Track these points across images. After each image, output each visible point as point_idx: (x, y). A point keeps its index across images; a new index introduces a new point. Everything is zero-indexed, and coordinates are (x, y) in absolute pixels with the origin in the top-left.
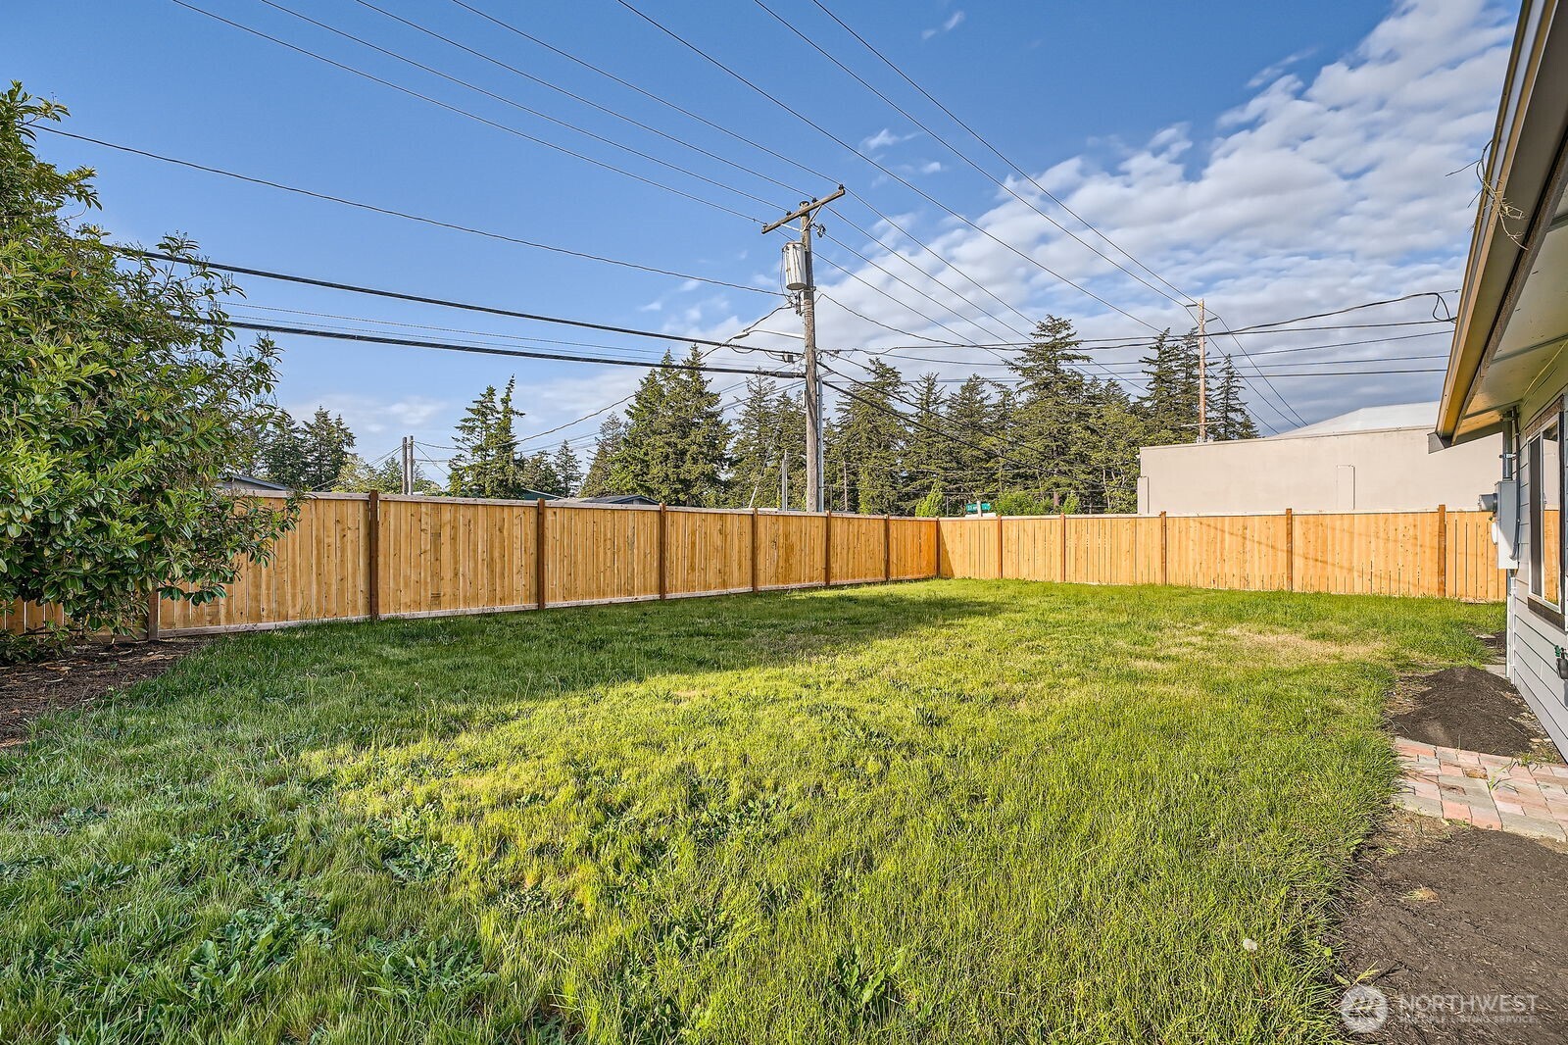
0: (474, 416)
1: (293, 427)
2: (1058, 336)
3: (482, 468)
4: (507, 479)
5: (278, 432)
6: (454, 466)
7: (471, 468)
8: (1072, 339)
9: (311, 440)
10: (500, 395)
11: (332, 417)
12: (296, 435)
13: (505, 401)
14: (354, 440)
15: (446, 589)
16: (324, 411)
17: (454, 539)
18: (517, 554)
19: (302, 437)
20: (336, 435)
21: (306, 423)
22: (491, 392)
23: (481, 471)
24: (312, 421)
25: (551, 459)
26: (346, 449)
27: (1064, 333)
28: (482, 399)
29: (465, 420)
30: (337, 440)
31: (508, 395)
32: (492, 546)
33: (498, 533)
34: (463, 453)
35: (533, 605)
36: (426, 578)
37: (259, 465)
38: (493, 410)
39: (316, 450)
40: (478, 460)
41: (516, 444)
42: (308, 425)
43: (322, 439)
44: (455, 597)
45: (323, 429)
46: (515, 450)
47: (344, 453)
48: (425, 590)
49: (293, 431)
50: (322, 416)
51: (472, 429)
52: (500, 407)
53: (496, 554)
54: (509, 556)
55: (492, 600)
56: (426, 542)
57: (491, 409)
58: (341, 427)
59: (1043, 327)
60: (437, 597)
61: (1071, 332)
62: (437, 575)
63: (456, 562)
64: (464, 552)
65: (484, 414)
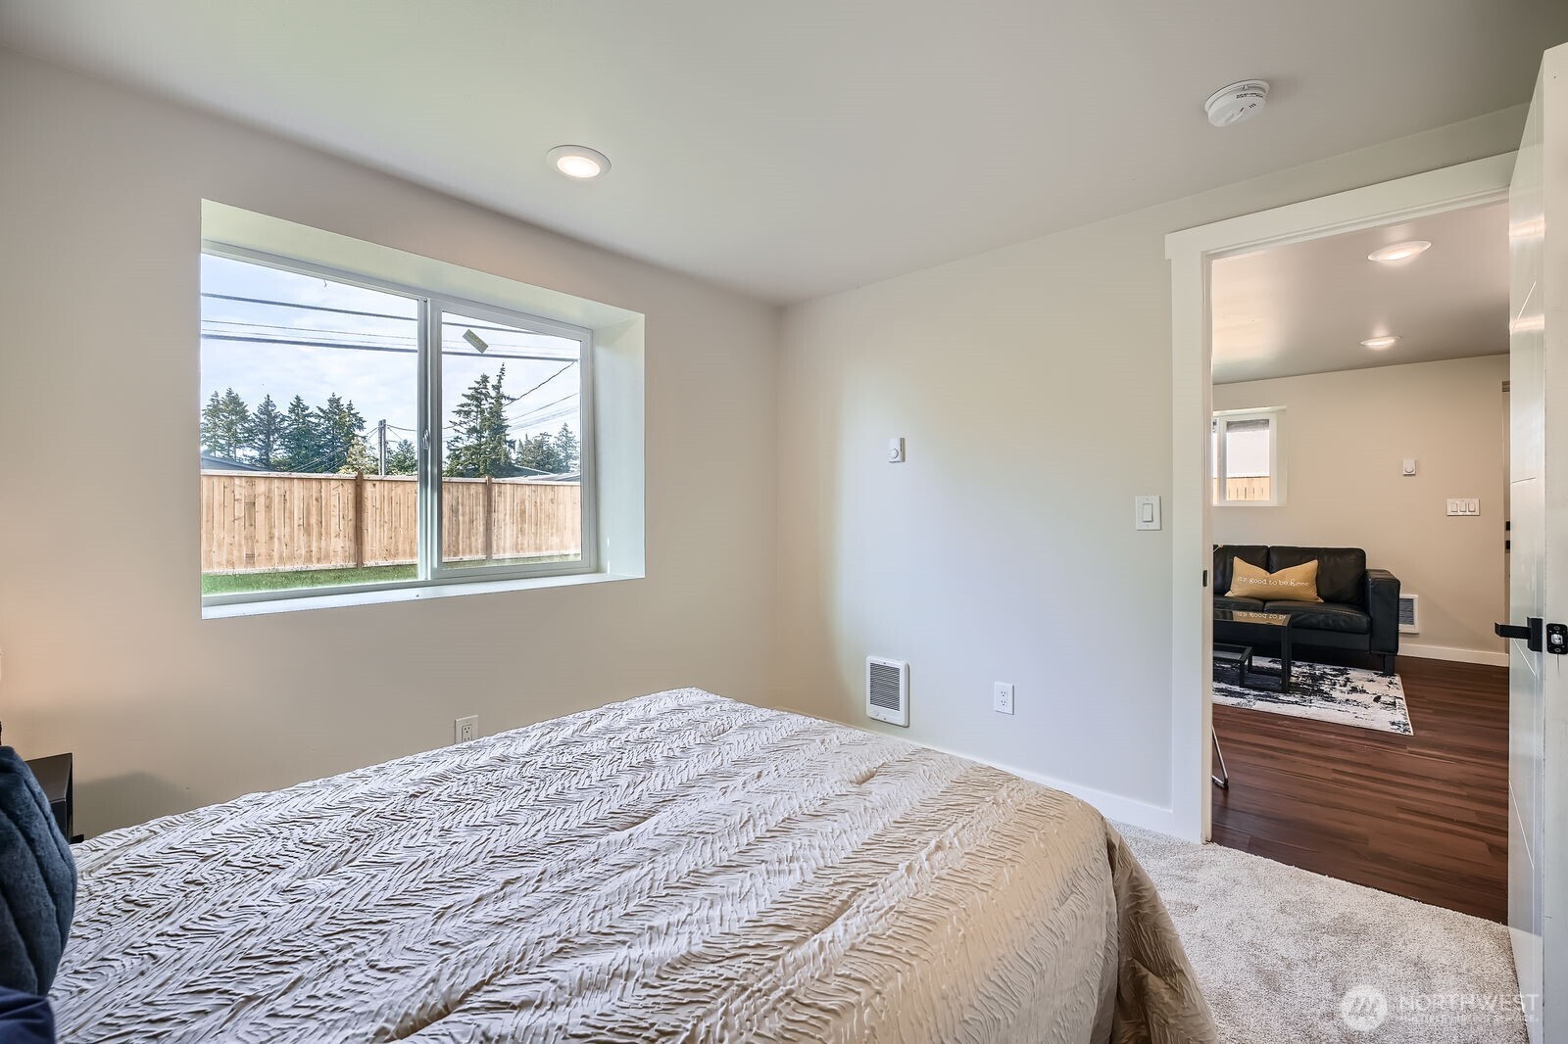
0: (469, 402)
1: (307, 412)
3: (476, 449)
4: (500, 459)
5: (293, 418)
6: (453, 448)
7: (467, 448)
9: (325, 424)
10: (493, 381)
11: (344, 402)
12: (309, 419)
13: (497, 388)
14: (364, 424)
15: (261, 549)
16: (337, 397)
17: (268, 507)
18: (334, 521)
19: (316, 421)
20: (347, 419)
21: (320, 409)
22: (485, 379)
23: (476, 450)
24: (326, 406)
25: (552, 441)
26: (357, 432)
28: (477, 386)
29: (462, 406)
30: (347, 424)
31: (499, 382)
32: (309, 513)
33: (314, 502)
34: (460, 435)
35: (351, 565)
36: (239, 541)
37: (275, 447)
38: (487, 395)
39: (328, 433)
40: (473, 441)
41: (508, 426)
42: (322, 410)
43: (335, 423)
44: (270, 557)
45: (335, 413)
46: (507, 432)
47: (354, 435)
48: (240, 551)
49: (308, 415)
50: (335, 402)
51: (467, 414)
52: (493, 393)
53: (313, 520)
54: (327, 522)
55: (309, 559)
56: (240, 510)
57: (485, 395)
58: (352, 412)
60: (251, 557)
62: (251, 539)
63: (271, 527)
64: (279, 518)
65: (477, 399)
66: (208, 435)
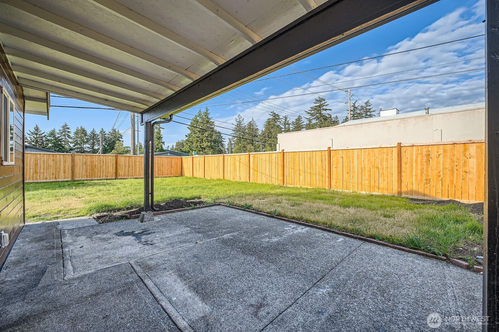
2: (321, 103)
5: (101, 135)
8: (326, 104)
9: (111, 137)
11: (117, 130)
12: (106, 135)
14: (122, 137)
20: (117, 135)
24: (111, 132)
26: (120, 139)
27: (323, 102)
43: (114, 137)
45: (114, 133)
50: (114, 130)
58: (119, 133)
59: (317, 100)
61: (325, 102)
66: (75, 140)
